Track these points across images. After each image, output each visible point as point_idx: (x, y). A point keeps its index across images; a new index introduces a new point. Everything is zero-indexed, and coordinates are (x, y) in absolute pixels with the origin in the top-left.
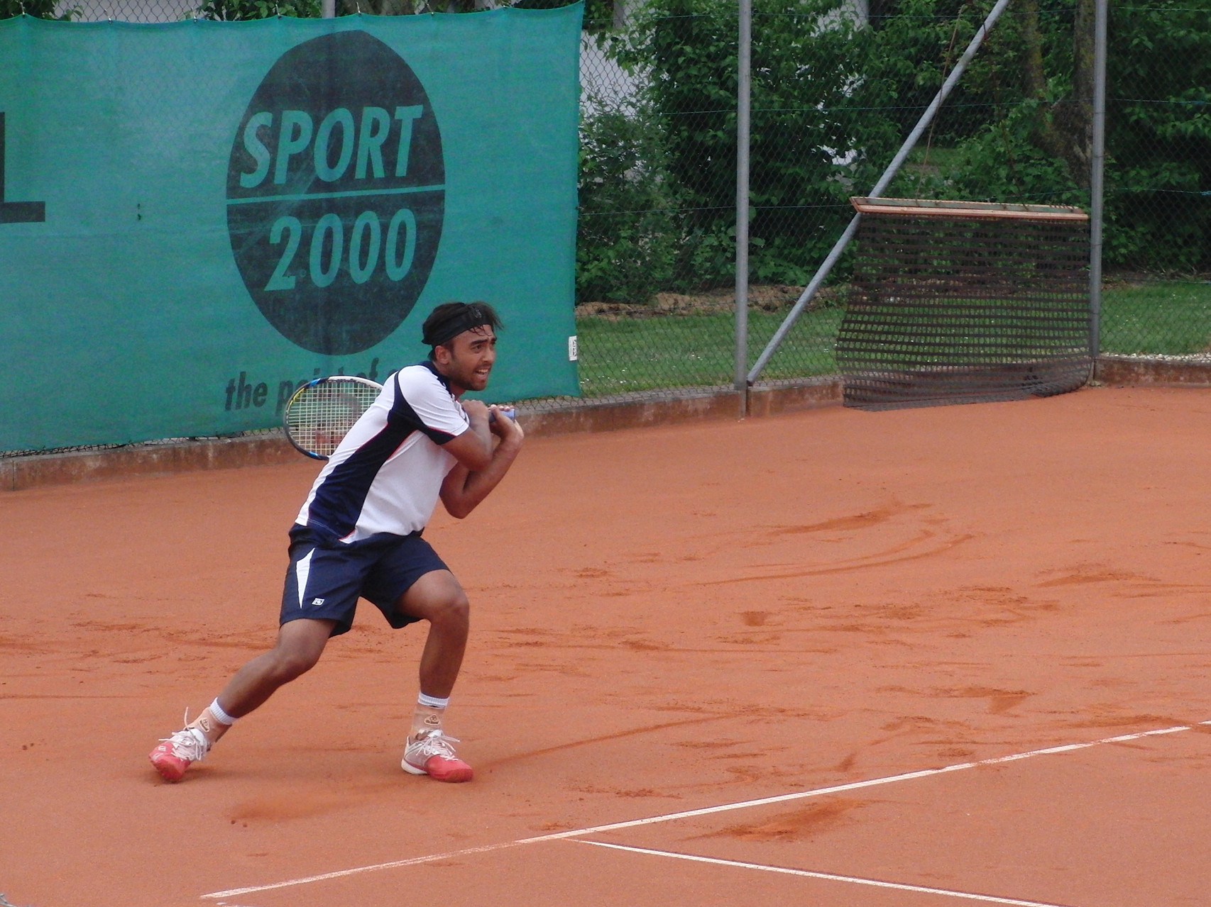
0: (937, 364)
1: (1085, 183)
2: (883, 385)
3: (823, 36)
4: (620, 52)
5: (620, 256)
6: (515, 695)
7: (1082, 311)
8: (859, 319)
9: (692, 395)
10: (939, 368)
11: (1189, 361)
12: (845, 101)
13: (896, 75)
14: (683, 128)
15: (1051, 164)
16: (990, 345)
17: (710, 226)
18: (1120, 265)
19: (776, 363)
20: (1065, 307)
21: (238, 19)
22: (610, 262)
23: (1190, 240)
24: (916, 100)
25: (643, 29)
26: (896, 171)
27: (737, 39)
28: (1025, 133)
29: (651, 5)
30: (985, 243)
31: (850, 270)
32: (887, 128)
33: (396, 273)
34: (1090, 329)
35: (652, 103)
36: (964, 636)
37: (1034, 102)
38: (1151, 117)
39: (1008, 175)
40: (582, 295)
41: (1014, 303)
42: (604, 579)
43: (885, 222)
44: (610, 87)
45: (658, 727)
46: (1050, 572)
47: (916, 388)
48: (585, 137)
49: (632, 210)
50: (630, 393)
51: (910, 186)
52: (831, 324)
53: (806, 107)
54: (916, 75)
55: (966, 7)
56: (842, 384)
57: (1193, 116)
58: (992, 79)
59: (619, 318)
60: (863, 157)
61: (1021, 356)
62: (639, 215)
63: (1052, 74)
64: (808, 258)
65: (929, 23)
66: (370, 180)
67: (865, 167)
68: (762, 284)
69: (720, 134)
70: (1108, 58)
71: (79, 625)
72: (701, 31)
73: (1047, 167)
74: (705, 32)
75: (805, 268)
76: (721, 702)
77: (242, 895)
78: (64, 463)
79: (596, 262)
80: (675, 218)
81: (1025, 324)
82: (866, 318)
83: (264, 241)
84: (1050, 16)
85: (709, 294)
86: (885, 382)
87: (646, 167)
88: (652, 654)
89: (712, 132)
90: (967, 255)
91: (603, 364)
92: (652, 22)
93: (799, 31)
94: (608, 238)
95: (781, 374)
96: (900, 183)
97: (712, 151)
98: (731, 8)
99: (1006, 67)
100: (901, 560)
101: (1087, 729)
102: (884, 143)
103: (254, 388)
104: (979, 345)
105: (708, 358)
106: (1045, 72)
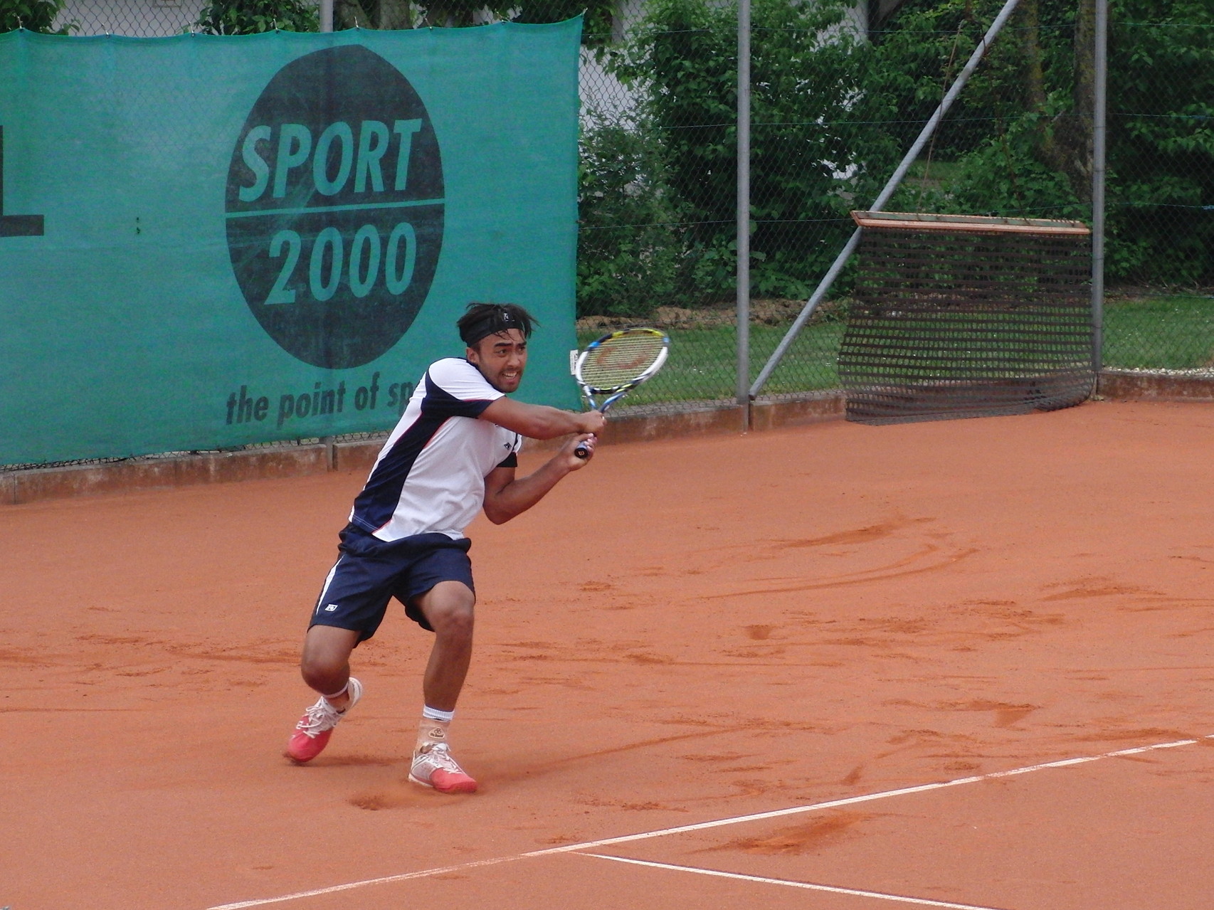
0: (939, 378)
1: (1086, 198)
2: (881, 399)
3: (823, 52)
4: (619, 66)
5: (621, 270)
6: (519, 709)
7: (1085, 325)
8: (861, 332)
9: (695, 409)
10: (942, 382)
11: (1192, 375)
12: (844, 116)
13: (896, 90)
14: (683, 142)
15: (1052, 178)
16: (993, 359)
17: (711, 240)
18: (1122, 279)
19: (778, 377)
20: (1067, 321)
21: (235, 34)
22: (610, 276)
23: (1191, 253)
24: (916, 115)
25: (642, 44)
26: (897, 186)
27: (736, 54)
28: (1025, 148)
29: (650, 19)
30: (987, 257)
31: (852, 284)
32: (888, 142)
33: (396, 287)
34: (1093, 343)
35: (652, 117)
36: (969, 650)
37: (1034, 116)
38: (1153, 132)
39: (1009, 189)
40: (583, 309)
41: (1017, 317)
42: (607, 592)
43: (886, 236)
44: (609, 101)
45: (663, 740)
46: (1054, 585)
47: (918, 403)
48: (584, 151)
49: (633, 224)
50: (633, 407)
51: (911, 200)
52: (832, 338)
53: (805, 122)
54: (916, 90)
55: (966, 22)
56: (844, 398)
57: (1194, 131)
58: (991, 93)
60: (864, 171)
61: (1024, 370)
62: (639, 229)
63: (1053, 88)
64: (809, 272)
65: (928, 38)
66: (369, 194)
67: (866, 181)
68: (764, 298)
69: (720, 148)
70: (1108, 74)
71: (82, 638)
72: (701, 46)
73: (1047, 182)
74: (704, 47)
75: (807, 282)
76: (727, 716)
77: (248, 908)
78: (65, 476)
79: (597, 276)
80: (676, 232)
81: (1027, 338)
82: (868, 332)
83: (264, 255)
84: (1050, 31)
85: (709, 308)
86: (887, 396)
87: (646, 181)
88: (659, 667)
90: (969, 269)
92: (651, 37)
93: (798, 45)
94: (609, 251)
95: (783, 389)
96: (900, 197)
97: (712, 165)
98: (730, 22)
99: (1006, 82)
100: (905, 573)
101: (1093, 743)
102: (885, 158)
103: (254, 402)
104: (981, 359)
105: (709, 372)
106: (1046, 86)
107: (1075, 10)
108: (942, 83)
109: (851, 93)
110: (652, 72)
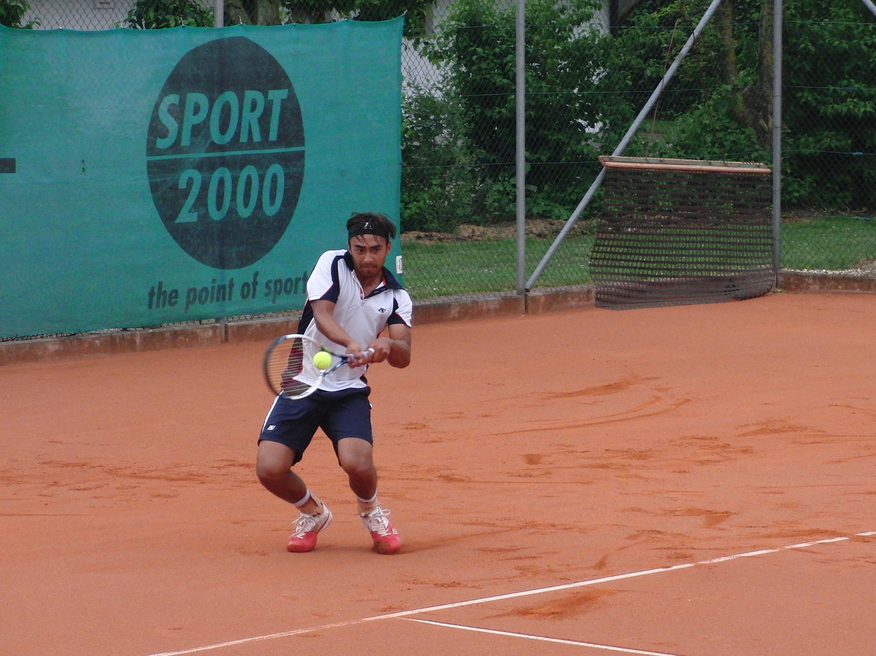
0: (663, 276)
1: (768, 147)
2: (620, 291)
3: (577, 42)
4: (430, 52)
5: (432, 198)
7: (767, 238)
8: (606, 243)
9: (486, 299)
10: (664, 279)
11: (844, 274)
12: (593, 88)
13: (630, 69)
14: (477, 106)
15: (743, 133)
16: (701, 263)
17: (498, 177)
18: (794, 205)
19: (546, 276)
20: (755, 235)
21: (153, 28)
22: (425, 202)
23: (843, 186)
24: (645, 86)
25: (447, 36)
26: (631, 138)
27: (515, 43)
28: (724, 111)
29: (452, 18)
30: (697, 189)
31: (599, 209)
32: (625, 107)
33: (271, 210)
34: (773, 252)
35: (454, 88)
36: (685, 472)
37: (729, 87)
38: (816, 99)
39: (712, 140)
40: (405, 227)
41: (718, 232)
42: (424, 430)
43: (624, 174)
44: (424, 76)
46: (746, 426)
47: (648, 294)
48: (406, 113)
49: (441, 165)
50: (442, 297)
51: (642, 148)
52: (585, 247)
53: (565, 92)
54: (645, 69)
55: (680, 20)
56: (594, 290)
57: (846, 99)
58: (699, 71)
59: (432, 242)
60: (607, 127)
61: (723, 271)
62: (446, 169)
63: (743, 68)
64: (569, 199)
65: (653, 33)
66: (250, 144)
67: (609, 134)
68: (536, 219)
69: (503, 110)
70: (783, 57)
71: (44, 463)
72: (489, 37)
73: (740, 135)
74: (492, 38)
75: (566, 207)
76: (510, 519)
78: (32, 346)
79: (415, 203)
80: (472, 171)
81: (726, 247)
82: (611, 243)
83: (174, 187)
84: (741, 27)
85: (496, 225)
86: (625, 289)
87: (450, 134)
88: (461, 484)
89: (498, 109)
90: (684, 197)
91: (421, 276)
92: (453, 31)
93: (560, 37)
94: (424, 185)
95: (550, 284)
96: (634, 146)
97: (498, 122)
98: (510, 20)
99: (710, 63)
100: (639, 417)
101: (774, 539)
102: (622, 117)
103: (168, 293)
104: (693, 263)
105: (497, 272)
106: (738, 67)
107: (759, 12)
108: (664, 64)
109: (598, 71)
110: (454, 55)
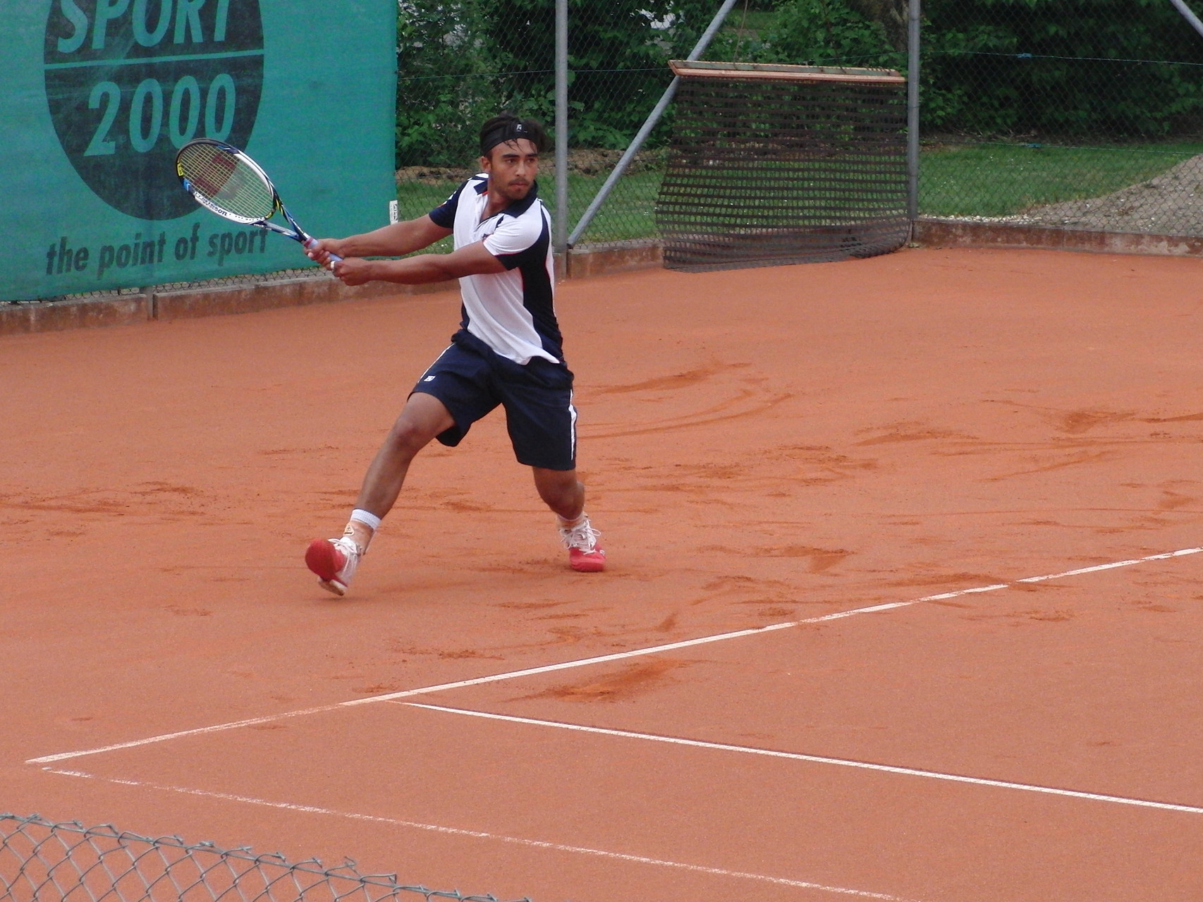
0: (756, 227)
1: (902, 46)
2: (698, 247)
5: (440, 120)
7: (900, 173)
8: (679, 182)
10: (758, 231)
11: (1006, 223)
15: (868, 27)
16: (809, 208)
17: (530, 90)
18: (937, 127)
19: (596, 226)
20: (883, 170)
22: (430, 127)
23: (1005, 102)
26: (714, 34)
30: (803, 106)
31: (670, 134)
34: (908, 192)
36: (784, 495)
39: (825, 38)
40: (402, 160)
41: (833, 166)
43: (703, 86)
46: (869, 430)
47: (735, 250)
48: (404, 1)
49: (452, 74)
51: (728, 49)
52: (651, 187)
56: (661, 246)
59: (438, 182)
60: (681, 21)
61: (839, 218)
62: (458, 79)
64: (628, 122)
66: (188, 46)
67: (683, 30)
68: (582, 147)
73: (863, 30)
75: (624, 132)
77: (67, 760)
79: (417, 127)
80: (495, 82)
81: (843, 186)
82: (685, 181)
83: (83, 106)
86: (704, 244)
87: (465, 31)
88: (474, 514)
90: (786, 118)
94: (428, 102)
95: (602, 238)
96: (717, 46)
97: (531, 15)
100: (721, 419)
101: (906, 588)
102: (702, 7)
103: (75, 253)
104: (798, 208)
